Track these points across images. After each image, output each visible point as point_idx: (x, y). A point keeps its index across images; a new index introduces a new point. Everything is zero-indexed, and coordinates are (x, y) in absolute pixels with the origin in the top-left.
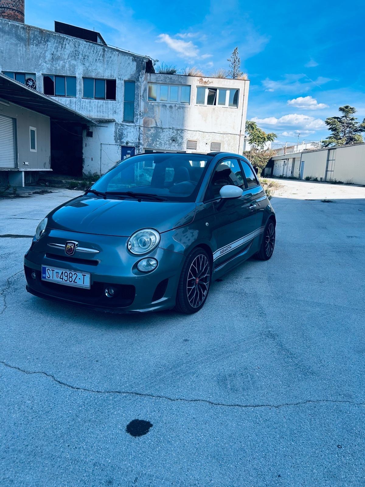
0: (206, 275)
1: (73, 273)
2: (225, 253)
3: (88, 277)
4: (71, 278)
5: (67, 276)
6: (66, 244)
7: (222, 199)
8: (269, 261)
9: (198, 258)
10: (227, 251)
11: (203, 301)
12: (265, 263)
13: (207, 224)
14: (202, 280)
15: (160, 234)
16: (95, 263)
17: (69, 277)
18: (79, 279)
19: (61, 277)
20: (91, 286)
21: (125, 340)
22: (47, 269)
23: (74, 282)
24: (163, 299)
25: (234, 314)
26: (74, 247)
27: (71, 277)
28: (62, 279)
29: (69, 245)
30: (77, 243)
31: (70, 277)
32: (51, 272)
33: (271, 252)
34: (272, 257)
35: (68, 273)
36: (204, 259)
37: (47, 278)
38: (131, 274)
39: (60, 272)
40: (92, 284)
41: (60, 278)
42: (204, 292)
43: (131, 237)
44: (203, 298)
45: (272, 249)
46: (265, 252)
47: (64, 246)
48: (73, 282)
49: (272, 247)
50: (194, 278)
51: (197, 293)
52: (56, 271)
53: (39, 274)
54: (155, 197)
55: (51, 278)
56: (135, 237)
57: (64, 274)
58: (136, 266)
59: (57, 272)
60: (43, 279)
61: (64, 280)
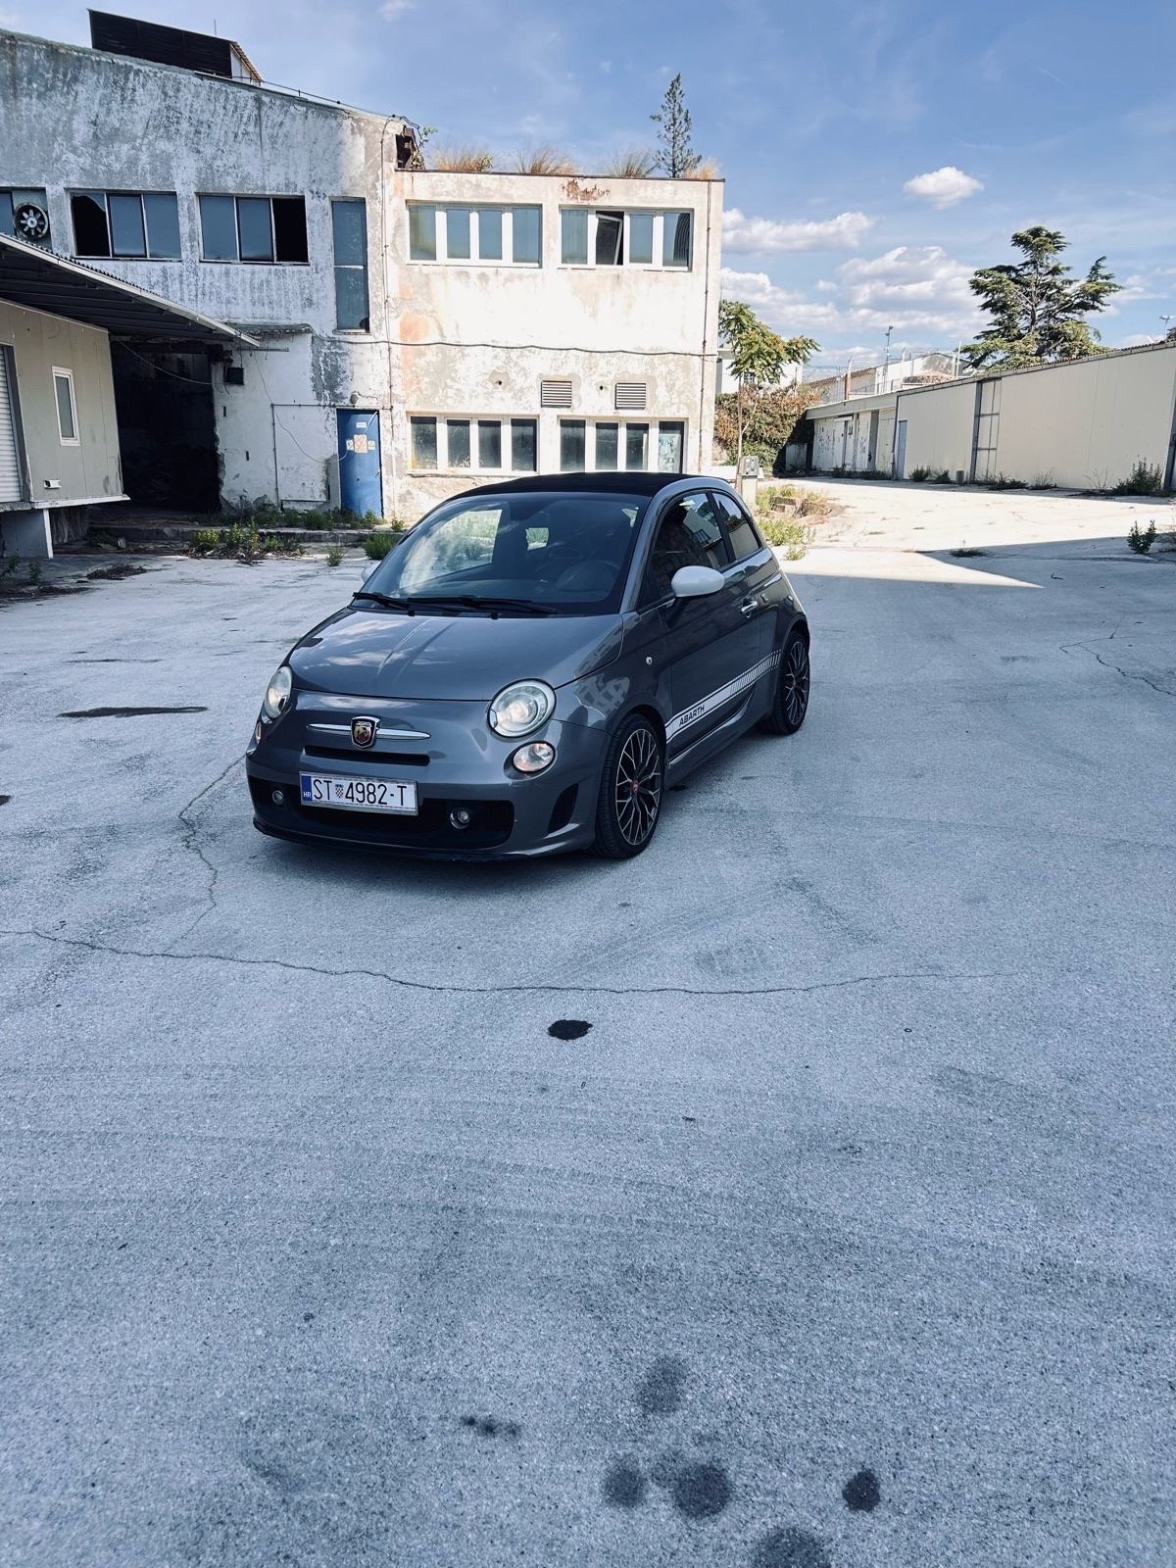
0: (653, 774)
1: (377, 784)
2: (691, 722)
3: (410, 793)
4: (371, 795)
5: (363, 792)
6: (354, 724)
7: (677, 598)
8: (798, 735)
9: (634, 738)
10: (695, 717)
11: (649, 830)
12: (788, 741)
13: (648, 659)
14: (644, 785)
15: (553, 690)
16: (422, 760)
17: (366, 793)
18: (392, 795)
19: (350, 795)
20: (420, 808)
21: (502, 913)
22: (313, 780)
23: (380, 802)
24: (571, 827)
25: (718, 852)
26: (372, 729)
27: (373, 793)
28: (352, 798)
29: (360, 727)
30: (377, 721)
31: (370, 793)
32: (323, 787)
33: (801, 714)
34: (803, 726)
35: (365, 784)
36: (646, 737)
37: (314, 798)
38: (502, 779)
39: (346, 784)
40: (421, 804)
41: (347, 797)
42: (650, 812)
43: (493, 701)
44: (650, 825)
45: (803, 706)
46: (785, 714)
47: (349, 728)
48: (377, 803)
49: (803, 701)
50: (629, 780)
51: (637, 813)
52: (335, 782)
53: (293, 792)
54: (529, 605)
55: (325, 798)
56: (501, 700)
57: (354, 786)
58: (510, 762)
59: (337, 786)
60: (304, 803)
61: (355, 800)
